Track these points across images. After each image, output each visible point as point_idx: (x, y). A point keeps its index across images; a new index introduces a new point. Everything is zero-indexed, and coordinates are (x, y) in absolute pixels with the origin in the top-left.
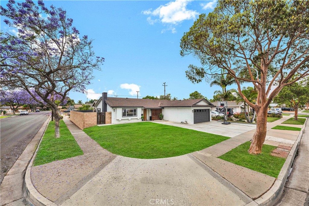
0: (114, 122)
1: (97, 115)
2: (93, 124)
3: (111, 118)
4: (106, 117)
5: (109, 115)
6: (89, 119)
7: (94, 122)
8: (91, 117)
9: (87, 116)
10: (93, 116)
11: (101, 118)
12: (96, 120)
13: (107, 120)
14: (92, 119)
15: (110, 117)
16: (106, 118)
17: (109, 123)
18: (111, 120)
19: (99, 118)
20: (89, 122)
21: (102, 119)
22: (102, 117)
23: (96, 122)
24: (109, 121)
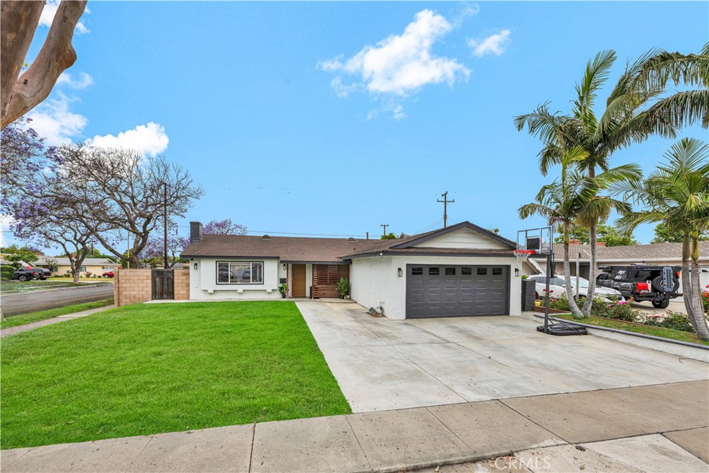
0: (196, 296)
1: (152, 276)
2: (141, 296)
3: (188, 285)
4: (175, 281)
5: (184, 277)
6: (132, 285)
7: (144, 293)
8: (137, 281)
9: (126, 278)
10: (140, 277)
11: (162, 285)
12: (150, 289)
13: (178, 289)
14: (141, 285)
15: (186, 282)
16: (175, 285)
17: (182, 298)
18: (188, 291)
19: (158, 284)
20: (133, 293)
21: (165, 287)
22: (165, 282)
23: (150, 293)
24: (185, 292)
